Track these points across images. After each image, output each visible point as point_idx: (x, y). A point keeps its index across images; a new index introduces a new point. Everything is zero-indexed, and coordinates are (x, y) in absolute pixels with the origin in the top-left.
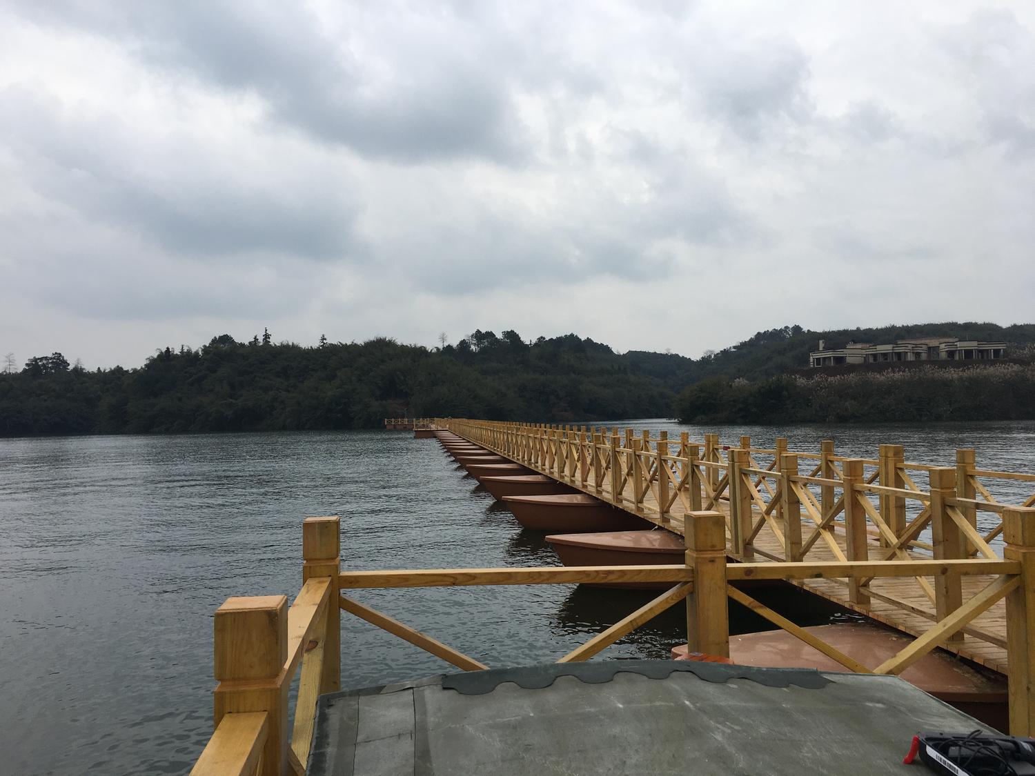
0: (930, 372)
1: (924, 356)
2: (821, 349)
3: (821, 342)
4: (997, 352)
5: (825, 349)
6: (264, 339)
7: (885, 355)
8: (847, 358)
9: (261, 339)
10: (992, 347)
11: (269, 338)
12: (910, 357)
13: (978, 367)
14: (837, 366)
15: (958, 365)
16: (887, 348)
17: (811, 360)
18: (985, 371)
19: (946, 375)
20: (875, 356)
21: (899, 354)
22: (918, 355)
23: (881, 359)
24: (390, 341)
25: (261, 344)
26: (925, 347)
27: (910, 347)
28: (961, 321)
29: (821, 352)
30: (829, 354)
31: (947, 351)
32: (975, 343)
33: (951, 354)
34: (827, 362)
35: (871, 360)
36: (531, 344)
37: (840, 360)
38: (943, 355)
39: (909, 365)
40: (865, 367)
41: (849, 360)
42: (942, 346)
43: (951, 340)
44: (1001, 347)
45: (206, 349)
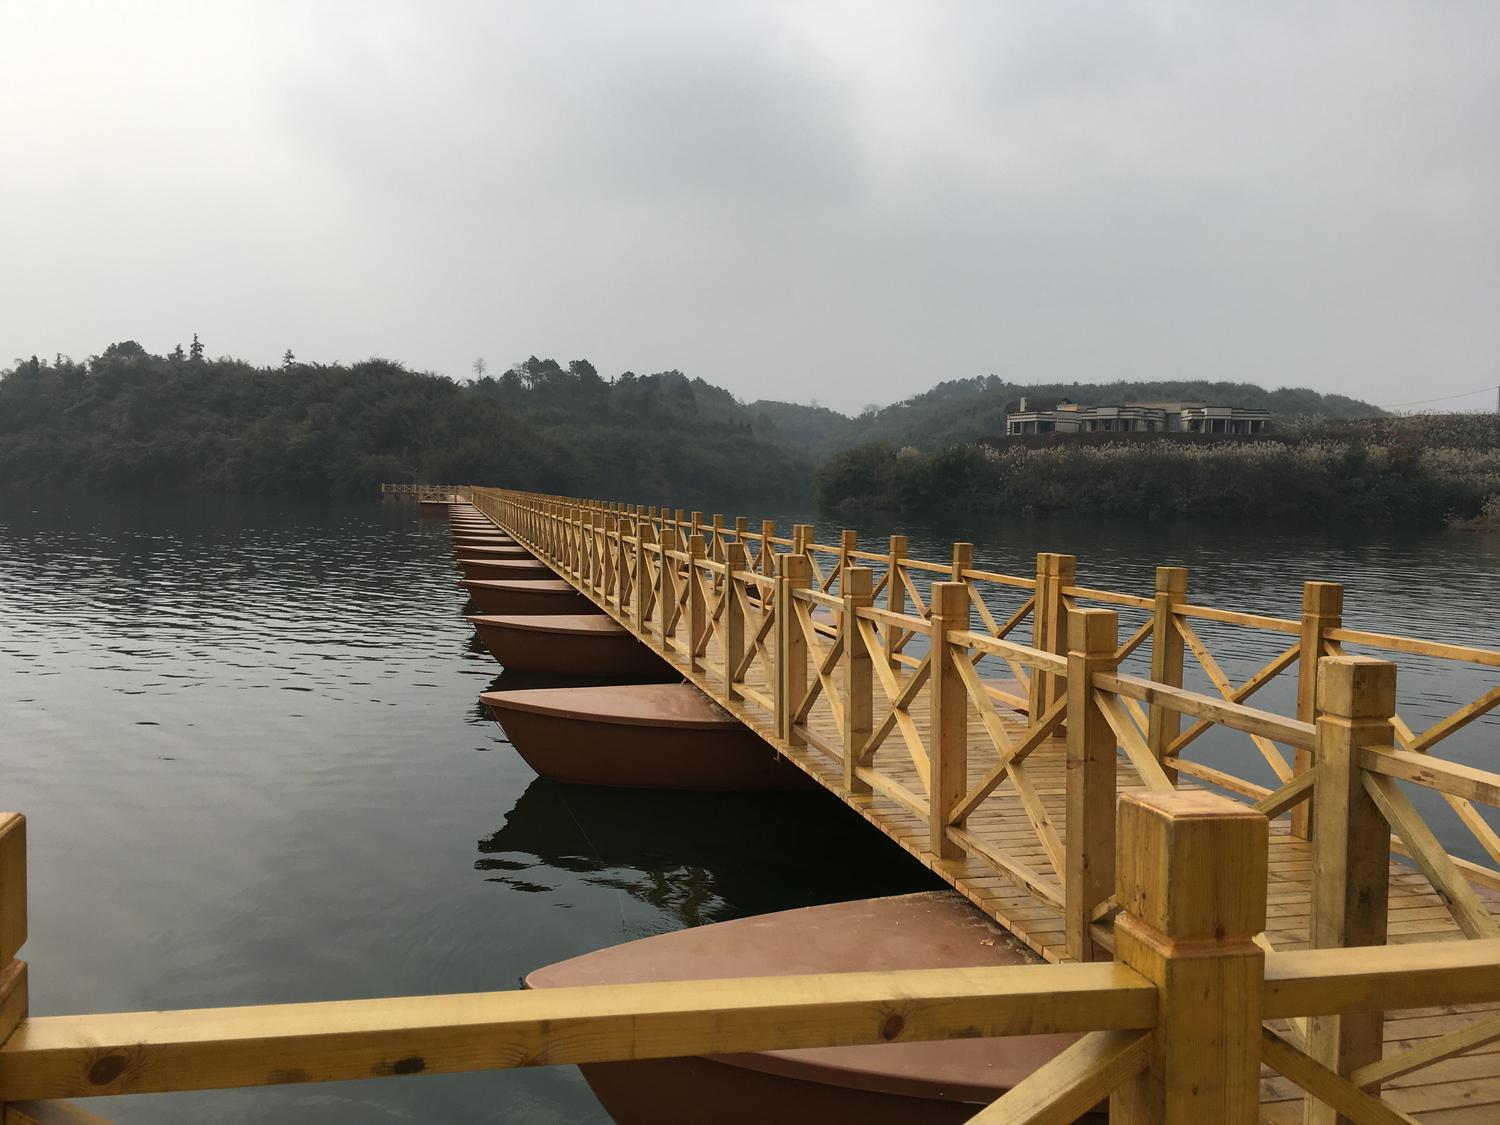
0: (1166, 448)
1: (1159, 426)
2: (1022, 409)
3: (1023, 400)
4: (1256, 424)
5: (1030, 409)
6: (192, 352)
7: (1107, 422)
8: (1057, 425)
9: (187, 351)
10: (1250, 418)
11: (201, 350)
12: (1141, 427)
13: (1229, 445)
14: (1042, 435)
15: (1202, 440)
16: (1109, 413)
17: (1009, 424)
18: (1239, 451)
19: (1188, 454)
20: (1094, 423)
21: (1126, 422)
22: (1151, 423)
23: (1101, 428)
24: (393, 365)
25: (187, 359)
26: (1161, 414)
27: (1142, 412)
28: (1213, 380)
29: (1023, 414)
30: (1032, 417)
31: (1190, 420)
32: (1228, 411)
33: (1195, 424)
34: (1029, 430)
35: (1089, 429)
36: (612, 382)
37: (1046, 426)
38: (1186, 425)
39: (1137, 437)
40: (1081, 438)
41: (1060, 427)
42: (1185, 413)
43: (1196, 405)
44: (1262, 418)
45: (97, 363)
